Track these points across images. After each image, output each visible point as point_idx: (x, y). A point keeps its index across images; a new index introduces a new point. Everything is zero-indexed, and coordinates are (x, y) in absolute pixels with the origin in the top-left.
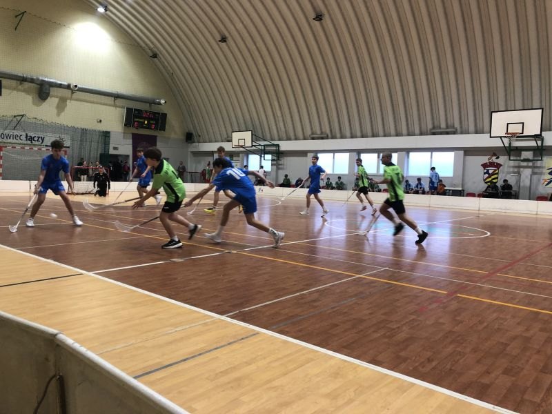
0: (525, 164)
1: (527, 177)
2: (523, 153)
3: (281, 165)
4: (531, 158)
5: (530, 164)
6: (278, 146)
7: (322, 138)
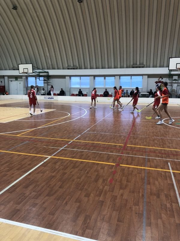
0: (174, 82)
1: (175, 87)
2: (174, 77)
3: (50, 83)
4: (177, 79)
5: (177, 82)
6: (48, 72)
7: (74, 69)
